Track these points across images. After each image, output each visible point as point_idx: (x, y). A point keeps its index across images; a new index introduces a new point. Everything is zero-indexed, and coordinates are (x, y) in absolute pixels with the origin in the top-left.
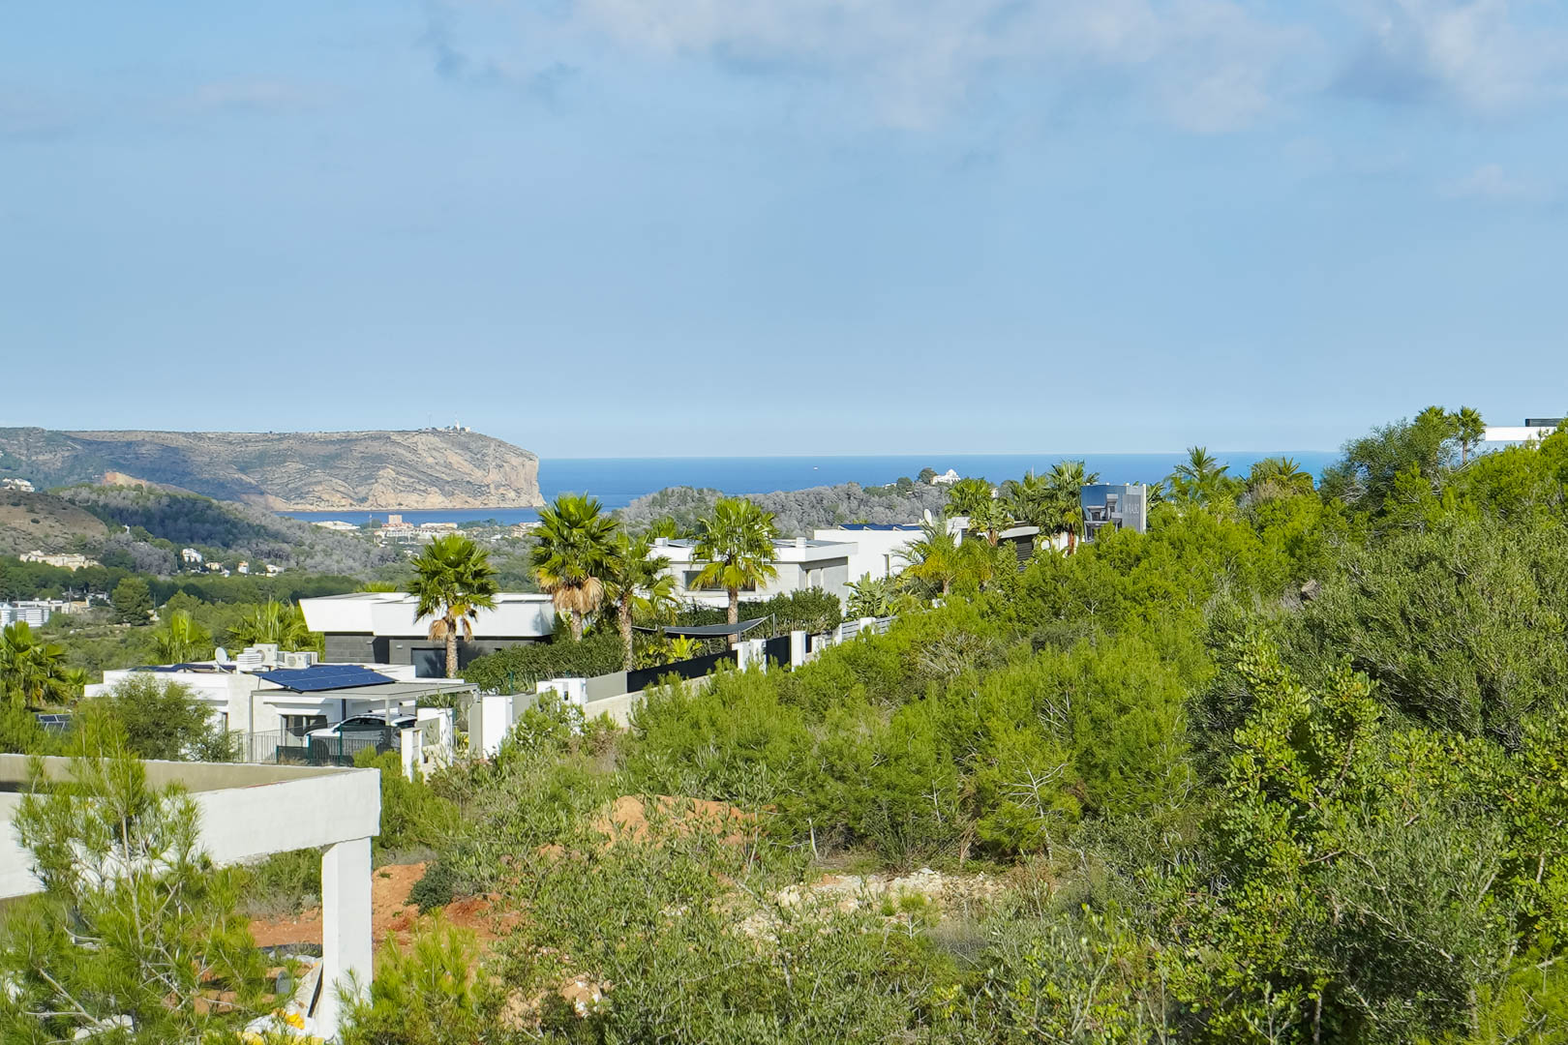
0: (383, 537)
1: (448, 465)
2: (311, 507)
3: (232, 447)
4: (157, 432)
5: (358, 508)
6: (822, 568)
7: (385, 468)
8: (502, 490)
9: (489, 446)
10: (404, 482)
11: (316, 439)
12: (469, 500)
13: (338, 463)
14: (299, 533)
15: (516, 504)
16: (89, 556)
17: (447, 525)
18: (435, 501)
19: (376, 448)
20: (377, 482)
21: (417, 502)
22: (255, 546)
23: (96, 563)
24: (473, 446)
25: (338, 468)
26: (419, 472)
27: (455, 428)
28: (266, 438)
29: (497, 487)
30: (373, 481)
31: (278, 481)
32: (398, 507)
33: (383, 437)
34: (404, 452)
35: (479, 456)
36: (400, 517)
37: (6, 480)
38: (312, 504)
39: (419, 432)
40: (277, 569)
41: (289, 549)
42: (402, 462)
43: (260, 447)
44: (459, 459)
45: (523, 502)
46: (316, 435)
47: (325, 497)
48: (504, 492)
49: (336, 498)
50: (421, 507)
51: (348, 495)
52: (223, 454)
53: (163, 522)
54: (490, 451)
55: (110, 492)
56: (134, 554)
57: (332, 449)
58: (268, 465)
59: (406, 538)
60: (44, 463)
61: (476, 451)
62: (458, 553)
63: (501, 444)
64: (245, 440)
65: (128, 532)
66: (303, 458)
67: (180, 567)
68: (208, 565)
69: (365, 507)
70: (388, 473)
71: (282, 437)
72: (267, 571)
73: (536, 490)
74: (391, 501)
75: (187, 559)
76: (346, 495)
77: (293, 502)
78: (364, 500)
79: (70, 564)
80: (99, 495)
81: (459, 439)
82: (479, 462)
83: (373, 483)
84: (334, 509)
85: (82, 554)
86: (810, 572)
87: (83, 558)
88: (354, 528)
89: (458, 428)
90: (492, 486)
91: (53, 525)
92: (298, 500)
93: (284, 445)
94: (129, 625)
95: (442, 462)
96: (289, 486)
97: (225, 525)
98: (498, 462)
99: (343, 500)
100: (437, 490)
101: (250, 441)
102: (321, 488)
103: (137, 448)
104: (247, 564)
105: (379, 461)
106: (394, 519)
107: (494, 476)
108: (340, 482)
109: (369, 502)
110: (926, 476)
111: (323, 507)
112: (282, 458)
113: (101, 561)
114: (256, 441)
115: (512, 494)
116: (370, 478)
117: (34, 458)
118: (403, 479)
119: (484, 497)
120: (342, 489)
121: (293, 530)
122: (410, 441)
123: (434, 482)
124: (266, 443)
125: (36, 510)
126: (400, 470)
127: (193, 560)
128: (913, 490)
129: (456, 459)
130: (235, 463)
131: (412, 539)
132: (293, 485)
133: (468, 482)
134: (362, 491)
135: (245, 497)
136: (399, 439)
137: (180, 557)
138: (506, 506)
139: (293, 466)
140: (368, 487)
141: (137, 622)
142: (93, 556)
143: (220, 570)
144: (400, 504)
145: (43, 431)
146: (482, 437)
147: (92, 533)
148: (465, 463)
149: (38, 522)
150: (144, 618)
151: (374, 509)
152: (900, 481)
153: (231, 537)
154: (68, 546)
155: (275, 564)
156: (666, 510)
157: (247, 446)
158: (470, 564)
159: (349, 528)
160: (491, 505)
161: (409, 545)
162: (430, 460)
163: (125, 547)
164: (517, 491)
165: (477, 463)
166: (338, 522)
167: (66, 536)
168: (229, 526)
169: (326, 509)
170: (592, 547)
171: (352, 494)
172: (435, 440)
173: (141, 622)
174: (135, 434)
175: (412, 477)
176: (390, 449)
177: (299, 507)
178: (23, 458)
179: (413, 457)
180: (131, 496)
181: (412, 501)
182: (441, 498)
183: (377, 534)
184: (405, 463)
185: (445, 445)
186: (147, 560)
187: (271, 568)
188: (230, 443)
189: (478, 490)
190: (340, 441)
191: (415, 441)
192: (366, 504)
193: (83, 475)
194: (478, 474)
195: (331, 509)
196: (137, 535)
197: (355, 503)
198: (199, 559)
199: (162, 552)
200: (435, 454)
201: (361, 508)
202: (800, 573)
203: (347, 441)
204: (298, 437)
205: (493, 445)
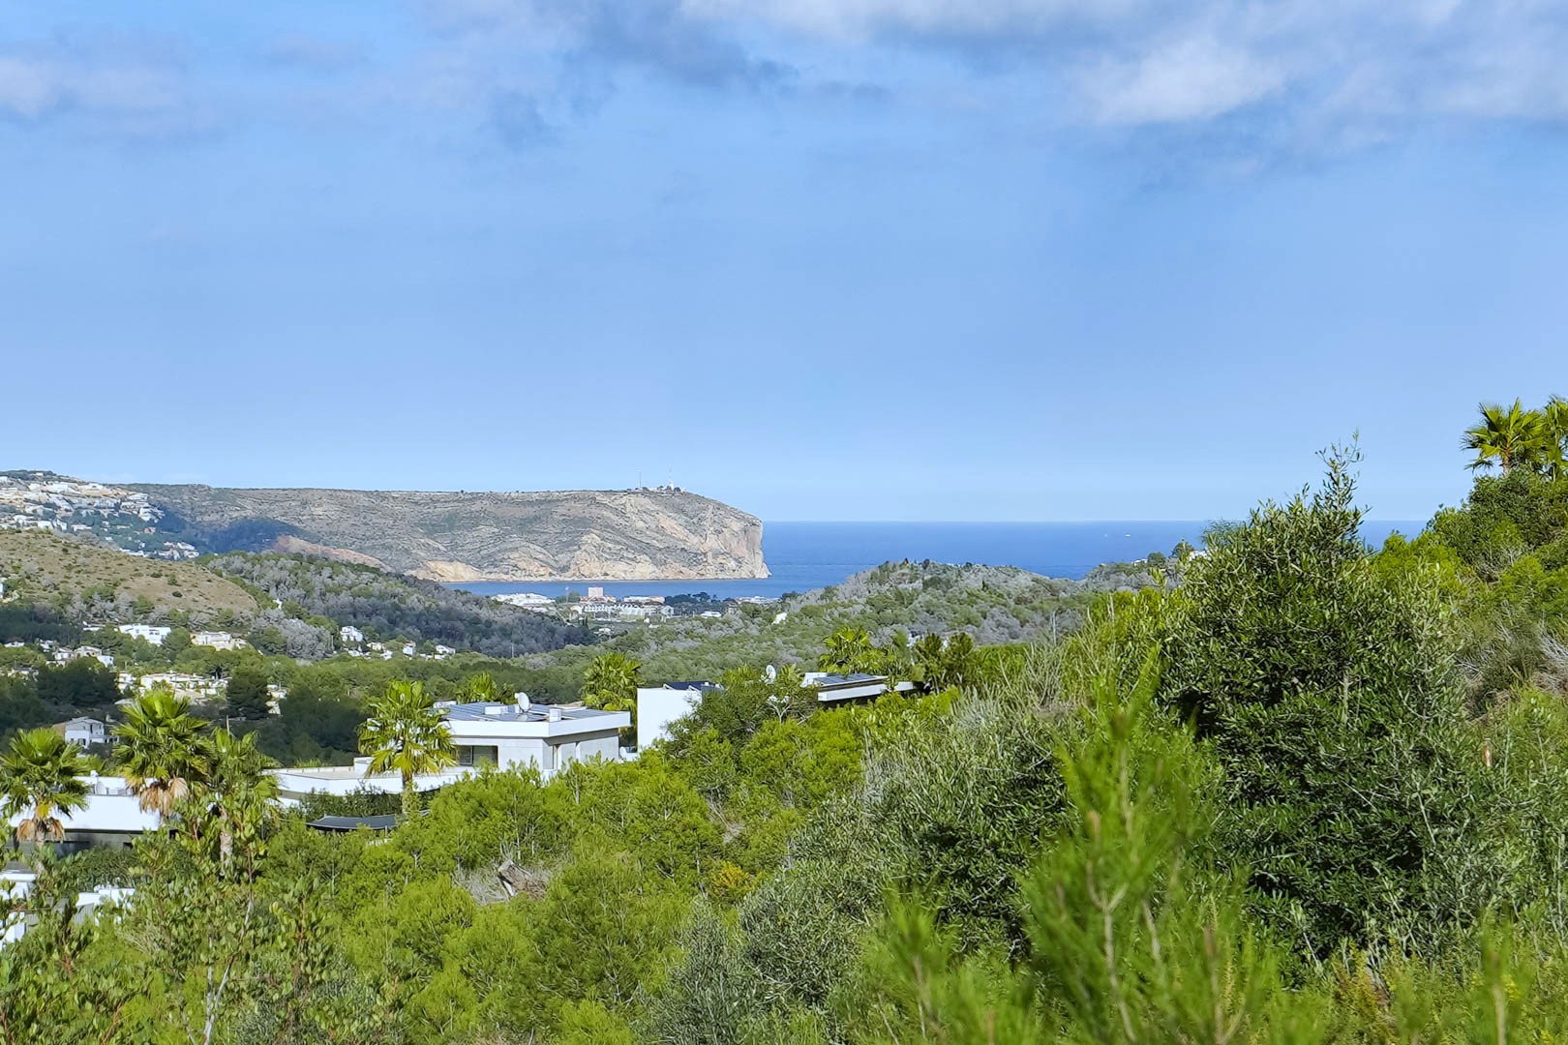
0: (580, 612)
1: (660, 530)
2: (505, 577)
3: (418, 508)
4: (335, 491)
5: (558, 577)
6: (577, 743)
7: (589, 532)
8: (720, 559)
9: (707, 508)
10: (610, 549)
11: (513, 499)
12: (683, 569)
13: (537, 527)
14: (476, 609)
15: (736, 575)
16: (236, 635)
17: (654, 600)
18: (644, 570)
19: (578, 509)
20: (580, 548)
21: (625, 572)
22: (424, 623)
23: (243, 642)
24: (688, 508)
25: (537, 532)
26: (627, 537)
27: (669, 488)
28: (459, 498)
29: (716, 555)
30: (576, 547)
31: (470, 547)
32: (603, 578)
33: (589, 498)
34: (611, 515)
35: (695, 520)
36: (601, 589)
37: (167, 544)
38: (507, 573)
39: (628, 492)
40: (448, 650)
41: (463, 628)
42: (607, 526)
43: (450, 507)
44: (673, 523)
45: (744, 573)
46: (513, 495)
47: (522, 565)
48: (723, 561)
49: (534, 567)
50: (629, 577)
51: (546, 563)
52: (408, 516)
53: (325, 595)
54: (709, 514)
55: (266, 561)
56: (285, 633)
57: (531, 511)
58: (459, 528)
59: (606, 614)
60: (211, 524)
61: (692, 514)
62: (45, 750)
63: (720, 506)
64: (433, 500)
65: (280, 607)
66: (498, 521)
67: (337, 648)
68: (369, 645)
69: (566, 577)
70: (592, 538)
71: (475, 497)
72: (436, 653)
73: (759, 558)
74: (595, 571)
75: (345, 638)
76: (544, 564)
77: (486, 570)
78: (564, 569)
79: (214, 644)
80: (254, 565)
81: (675, 499)
82: (696, 527)
83: (575, 551)
84: (532, 579)
85: (228, 632)
86: (560, 748)
87: (229, 636)
88: (549, 601)
89: (673, 488)
90: (710, 554)
91: (197, 599)
92: (491, 569)
93: (475, 507)
94: (244, 719)
95: (654, 527)
96: (482, 553)
97: (393, 600)
98: (717, 527)
99: (542, 569)
100: (648, 558)
101: (438, 501)
102: (516, 555)
103: (313, 509)
104: (414, 644)
105: (583, 524)
106: (595, 592)
107: (712, 543)
108: (538, 548)
109: (571, 572)
110: (1180, 551)
111: (519, 577)
112: (474, 521)
113: (249, 640)
114: (445, 502)
115: (733, 564)
116: (572, 544)
117: (198, 519)
118: (610, 545)
119: (700, 567)
120: (540, 556)
121: (469, 605)
122: (617, 502)
123: (645, 549)
124: (457, 504)
125: (179, 582)
126: (605, 534)
127: (352, 639)
128: (1167, 567)
129: (672, 524)
130: (421, 526)
131: (613, 615)
132: (486, 552)
133: (683, 549)
134: (563, 559)
135: (432, 565)
136: (606, 500)
137: (336, 635)
138: (726, 577)
139: (486, 531)
140: (569, 554)
141: (254, 716)
142: (240, 635)
143: (382, 651)
144: (606, 574)
145: (209, 489)
146: (699, 499)
147: (239, 609)
148: (680, 529)
149: (179, 595)
150: (261, 711)
151: (576, 579)
152: (1152, 557)
153: (398, 613)
154: (213, 623)
155: (445, 645)
156: (886, 587)
157: (435, 507)
158: (60, 760)
159: (543, 602)
160: (709, 576)
161: (606, 623)
162: (640, 525)
163: (276, 625)
164: (739, 561)
165: (693, 528)
166: (532, 595)
167: (210, 611)
168: (396, 600)
169: (522, 579)
170: (177, 747)
171: (552, 563)
172: (645, 501)
173: (258, 716)
174: (310, 492)
175: (619, 543)
176: (595, 511)
177: (492, 576)
178: (187, 519)
179: (621, 521)
180: (289, 566)
181: (620, 571)
182: (652, 568)
183: (572, 609)
184: (613, 528)
185: (657, 508)
186: (300, 640)
187: (440, 649)
188: (416, 503)
189: (695, 558)
190: (540, 502)
191: (623, 502)
192: (567, 574)
193: (253, 539)
194: (694, 540)
195: (527, 579)
196: (290, 611)
197: (555, 573)
198: (359, 637)
199: (317, 630)
200: (645, 516)
201: (562, 579)
202: (544, 748)
203: (547, 501)
204: (494, 498)
205: (710, 507)
